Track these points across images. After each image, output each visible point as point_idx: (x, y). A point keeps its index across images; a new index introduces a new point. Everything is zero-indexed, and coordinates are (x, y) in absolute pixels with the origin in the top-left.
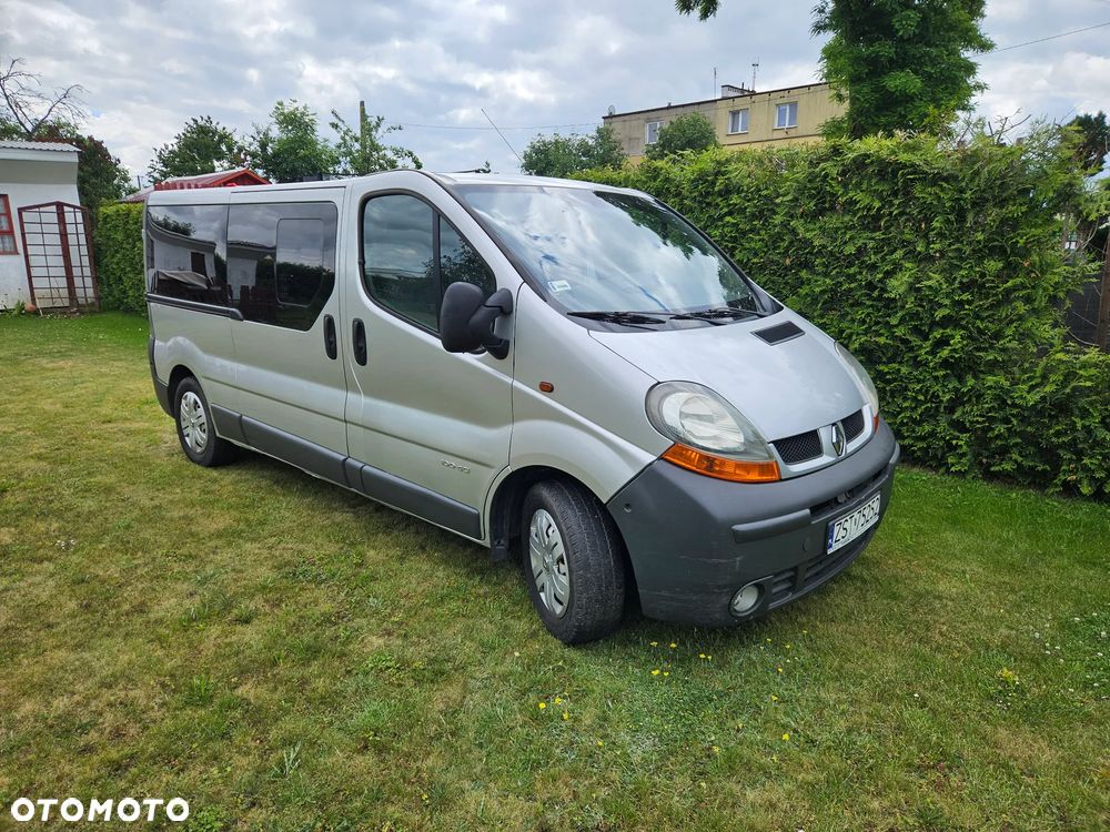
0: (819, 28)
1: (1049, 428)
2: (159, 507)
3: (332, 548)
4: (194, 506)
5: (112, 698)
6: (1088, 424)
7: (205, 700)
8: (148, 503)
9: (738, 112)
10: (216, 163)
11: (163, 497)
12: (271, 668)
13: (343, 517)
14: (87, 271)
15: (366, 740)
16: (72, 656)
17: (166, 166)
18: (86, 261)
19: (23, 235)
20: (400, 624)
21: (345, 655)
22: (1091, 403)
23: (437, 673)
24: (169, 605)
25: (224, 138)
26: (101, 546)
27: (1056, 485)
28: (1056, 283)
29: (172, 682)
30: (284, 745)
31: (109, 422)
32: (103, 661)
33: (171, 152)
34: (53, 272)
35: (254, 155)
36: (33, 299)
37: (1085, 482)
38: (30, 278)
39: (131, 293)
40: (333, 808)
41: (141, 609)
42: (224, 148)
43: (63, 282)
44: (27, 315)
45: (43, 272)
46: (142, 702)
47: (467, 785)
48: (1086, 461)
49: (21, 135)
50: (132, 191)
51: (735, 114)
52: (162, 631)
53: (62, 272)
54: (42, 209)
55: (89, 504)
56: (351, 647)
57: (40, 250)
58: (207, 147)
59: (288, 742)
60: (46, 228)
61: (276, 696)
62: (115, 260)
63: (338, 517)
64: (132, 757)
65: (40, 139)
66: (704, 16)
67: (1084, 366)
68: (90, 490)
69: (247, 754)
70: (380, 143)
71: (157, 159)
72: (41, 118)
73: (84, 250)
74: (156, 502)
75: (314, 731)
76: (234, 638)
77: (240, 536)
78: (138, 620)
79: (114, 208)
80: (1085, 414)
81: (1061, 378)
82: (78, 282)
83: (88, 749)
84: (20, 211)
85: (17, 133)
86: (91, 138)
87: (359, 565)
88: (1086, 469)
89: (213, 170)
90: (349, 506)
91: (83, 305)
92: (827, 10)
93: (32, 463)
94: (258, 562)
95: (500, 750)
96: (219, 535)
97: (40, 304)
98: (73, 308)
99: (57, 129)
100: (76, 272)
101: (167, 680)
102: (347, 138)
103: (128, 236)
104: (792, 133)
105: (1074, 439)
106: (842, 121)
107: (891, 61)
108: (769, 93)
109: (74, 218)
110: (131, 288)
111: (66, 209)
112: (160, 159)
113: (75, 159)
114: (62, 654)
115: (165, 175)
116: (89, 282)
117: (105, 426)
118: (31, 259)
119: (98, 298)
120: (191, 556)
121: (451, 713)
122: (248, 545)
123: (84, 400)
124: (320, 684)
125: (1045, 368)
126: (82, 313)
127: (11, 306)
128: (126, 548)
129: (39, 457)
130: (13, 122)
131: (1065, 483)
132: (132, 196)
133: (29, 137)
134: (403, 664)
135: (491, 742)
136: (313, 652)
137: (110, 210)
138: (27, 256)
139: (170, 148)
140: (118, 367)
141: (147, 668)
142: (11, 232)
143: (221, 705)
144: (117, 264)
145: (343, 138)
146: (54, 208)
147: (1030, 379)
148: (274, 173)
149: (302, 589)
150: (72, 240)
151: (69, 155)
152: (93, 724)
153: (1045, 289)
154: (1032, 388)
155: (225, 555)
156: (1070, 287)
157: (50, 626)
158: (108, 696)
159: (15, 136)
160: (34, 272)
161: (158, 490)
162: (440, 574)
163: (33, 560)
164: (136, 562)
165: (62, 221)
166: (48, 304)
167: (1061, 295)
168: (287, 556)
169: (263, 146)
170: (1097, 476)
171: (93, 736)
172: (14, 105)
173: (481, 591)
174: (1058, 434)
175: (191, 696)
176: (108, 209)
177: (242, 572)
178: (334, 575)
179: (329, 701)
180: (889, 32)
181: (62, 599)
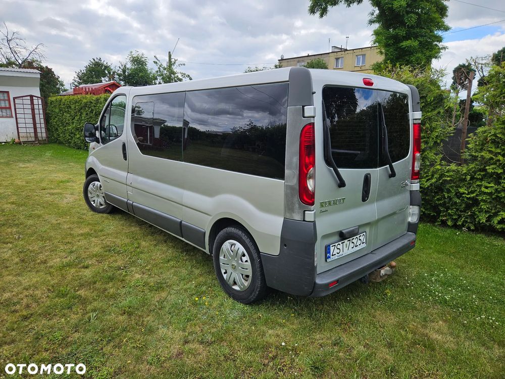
0: (371, 22)
1: (434, 197)
2: (59, 224)
3: (127, 241)
4: (74, 223)
5: (27, 294)
6: (450, 195)
7: (64, 295)
8: (54, 222)
9: (339, 58)
10: (103, 79)
11: (61, 220)
12: (93, 284)
13: (135, 229)
14: (43, 126)
15: (124, 310)
16: (14, 278)
17: (80, 79)
18: (42, 121)
19: (15, 109)
20: (149, 270)
21: (124, 280)
22: (451, 187)
23: (159, 287)
24: (56, 261)
25: (106, 67)
26: (32, 238)
27: (438, 222)
28: (437, 136)
29: (52, 289)
30: (92, 311)
31: (44, 189)
32: (26, 281)
33: (83, 73)
34: (28, 126)
35: (119, 75)
36: (19, 138)
37: (450, 221)
38: (18, 128)
39: (61, 135)
40: (107, 333)
41: (45, 262)
42: (107, 72)
43: (32, 130)
44: (16, 144)
45: (24, 125)
46: (39, 295)
47: (160, 326)
48: (450, 211)
49: (16, 65)
50: (65, 90)
51: (337, 59)
52: (52, 270)
53: (32, 126)
54: (24, 98)
55: (30, 222)
56: (126, 278)
57: (22, 116)
58: (99, 71)
59: (94, 310)
60: (25, 106)
61: (92, 295)
62: (55, 121)
63: (133, 229)
64: (32, 315)
65: (24, 67)
66: (322, 16)
67: (448, 171)
68: (31, 217)
69: (77, 314)
70: (175, 70)
71: (76, 76)
72: (25, 58)
73: (42, 116)
74: (59, 222)
75: (105, 307)
76: (80, 273)
77: (90, 236)
78: (43, 266)
79: (55, 98)
80: (449, 191)
81: (438, 176)
82: (39, 130)
83: (15, 311)
84: (14, 98)
85: (15, 64)
86: (47, 67)
87: (138, 248)
88: (449, 215)
89: (101, 82)
90: (139, 225)
91: (40, 141)
92: (375, 14)
93: (9, 206)
94: (96, 245)
95: (177, 315)
96: (82, 235)
97: (22, 140)
98: (37, 142)
99: (32, 63)
100: (38, 126)
101: (50, 288)
102: (161, 68)
103: (60, 111)
104: (363, 68)
105: (445, 202)
106: (381, 63)
107: (403, 37)
108: (353, 50)
109: (38, 102)
110: (61, 133)
111: (34, 98)
112: (78, 76)
113: (39, 76)
114: (10, 277)
115: (80, 83)
116: (43, 130)
117: (42, 191)
118: (19, 120)
119: (47, 137)
120: (68, 243)
121: (161, 302)
122: (93, 239)
123: (35, 181)
124: (111, 291)
125: (433, 172)
126: (40, 144)
127: (9, 140)
128: (42, 239)
129: (13, 203)
130: (13, 60)
131: (442, 221)
132: (65, 92)
133: (20, 66)
134: (146, 284)
135: (174, 312)
136: (111, 279)
137: (54, 99)
138: (16, 119)
139: (83, 71)
140: (52, 167)
141: (43, 283)
142: (10, 108)
143: (70, 297)
144: (56, 122)
145: (159, 68)
146: (29, 98)
147: (427, 176)
148: (128, 83)
149: (112, 256)
150: (36, 112)
151: (36, 74)
152: (18, 303)
153: (433, 139)
154: (428, 180)
155: (83, 242)
156: (442, 138)
157: (7, 267)
158: (26, 293)
159: (14, 66)
160: (20, 125)
161: (60, 217)
162: (170, 251)
163: (4, 243)
164: (46, 245)
165: (32, 103)
166: (25, 140)
167: (439, 141)
168: (108, 243)
169: (124, 71)
170: (454, 217)
171: (18, 307)
172: (14, 52)
173: (185, 258)
174: (438, 200)
175: (58, 293)
176: (53, 98)
177: (88, 249)
178: (126, 251)
179: (114, 297)
180: (403, 24)
181: (13, 257)
